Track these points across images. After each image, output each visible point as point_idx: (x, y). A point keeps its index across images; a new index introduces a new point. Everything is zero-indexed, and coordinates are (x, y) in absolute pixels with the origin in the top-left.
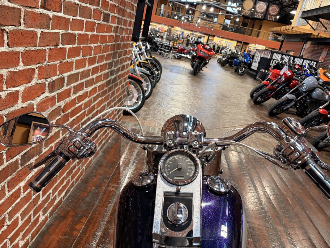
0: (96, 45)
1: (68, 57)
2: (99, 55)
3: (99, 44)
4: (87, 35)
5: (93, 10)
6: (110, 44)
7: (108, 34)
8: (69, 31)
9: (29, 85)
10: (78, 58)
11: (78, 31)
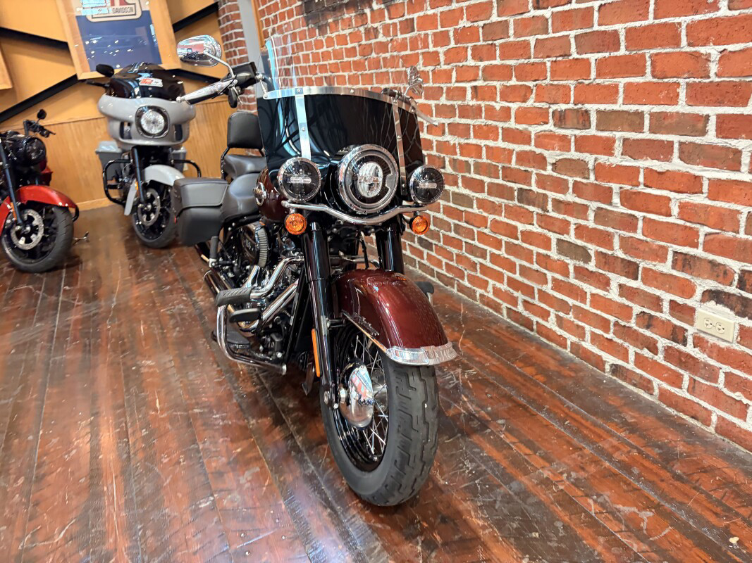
1: (599, 75)
8: (596, 28)
9: (524, 105)
11: (627, 22)
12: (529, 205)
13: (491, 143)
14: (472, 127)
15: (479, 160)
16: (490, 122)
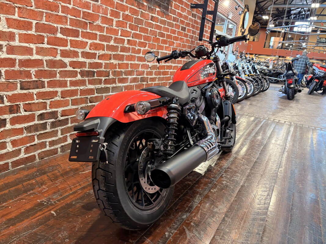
0: (177, 42)
1: (161, 43)
2: (179, 48)
3: (179, 42)
4: (172, 36)
5: (174, 24)
6: (187, 44)
7: (185, 38)
8: (162, 31)
9: (145, 49)
10: (166, 45)
11: (166, 32)
12: (143, 82)
13: (133, 62)
14: (125, 56)
15: (127, 70)
16: (133, 54)
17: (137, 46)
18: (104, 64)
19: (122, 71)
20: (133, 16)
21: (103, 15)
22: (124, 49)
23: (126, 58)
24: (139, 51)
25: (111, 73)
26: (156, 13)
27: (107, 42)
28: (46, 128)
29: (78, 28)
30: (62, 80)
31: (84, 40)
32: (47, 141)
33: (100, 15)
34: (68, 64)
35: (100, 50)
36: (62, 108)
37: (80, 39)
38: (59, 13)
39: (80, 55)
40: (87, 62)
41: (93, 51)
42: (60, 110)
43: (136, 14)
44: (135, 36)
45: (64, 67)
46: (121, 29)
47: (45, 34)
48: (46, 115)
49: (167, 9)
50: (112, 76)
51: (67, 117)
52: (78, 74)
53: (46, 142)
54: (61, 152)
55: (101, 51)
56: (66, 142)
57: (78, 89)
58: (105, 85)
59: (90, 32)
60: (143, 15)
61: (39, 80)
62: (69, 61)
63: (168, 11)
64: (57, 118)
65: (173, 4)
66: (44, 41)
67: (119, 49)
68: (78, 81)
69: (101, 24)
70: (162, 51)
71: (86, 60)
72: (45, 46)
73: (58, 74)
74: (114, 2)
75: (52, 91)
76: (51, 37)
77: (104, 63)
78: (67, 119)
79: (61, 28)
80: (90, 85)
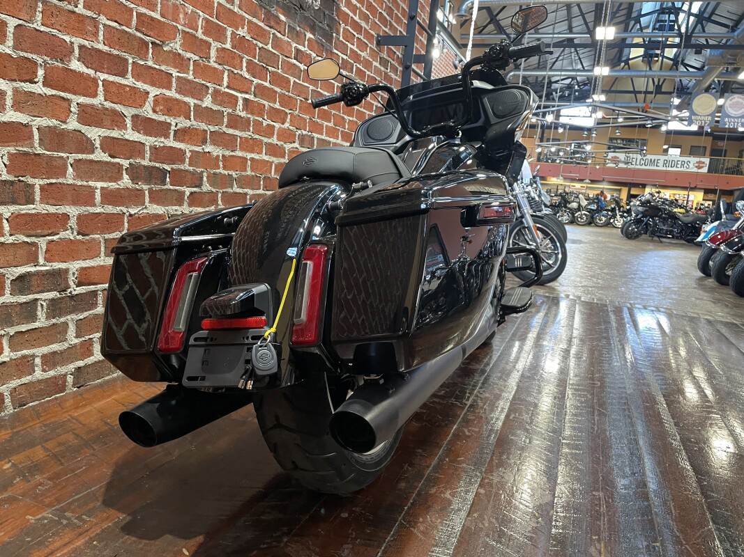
0: (351, 119)
3: (355, 119)
7: (368, 113)
8: (319, 90)
9: (283, 126)
10: (329, 124)
13: (256, 156)
14: (239, 139)
15: (243, 173)
16: (257, 136)
17: (265, 117)
18: (188, 154)
19: (231, 175)
20: (255, 42)
21: (188, 30)
22: (235, 122)
23: (240, 145)
24: (269, 131)
25: (205, 179)
26: (306, 43)
27: (197, 99)
28: (33, 318)
29: (124, 54)
30: (81, 186)
31: (139, 85)
32: (37, 354)
33: (180, 27)
34: (97, 144)
35: (179, 116)
36: (80, 262)
37: (129, 81)
38: (77, 7)
39: (129, 122)
40: (147, 144)
41: (162, 118)
42: (74, 266)
43: (262, 40)
44: (261, 91)
45: (86, 152)
46: (228, 70)
47: (38, 59)
48: (34, 282)
49: (329, 38)
50: (208, 185)
51: (92, 288)
52: (122, 174)
53: (34, 356)
54: (74, 386)
55: (182, 118)
56: (89, 357)
57: (125, 213)
58: (191, 209)
59: (155, 68)
60: (277, 43)
61: (19, 181)
62: (99, 136)
63: (331, 42)
64: (65, 291)
65: (342, 30)
66: (36, 77)
67: (225, 120)
68: (123, 192)
69: (180, 51)
70: (319, 136)
71: (145, 137)
72: (39, 89)
73: (70, 170)
74: (213, 2)
75: (53, 214)
76: (54, 68)
77: (190, 151)
78: (94, 293)
79: (81, 47)
80: (155, 206)
